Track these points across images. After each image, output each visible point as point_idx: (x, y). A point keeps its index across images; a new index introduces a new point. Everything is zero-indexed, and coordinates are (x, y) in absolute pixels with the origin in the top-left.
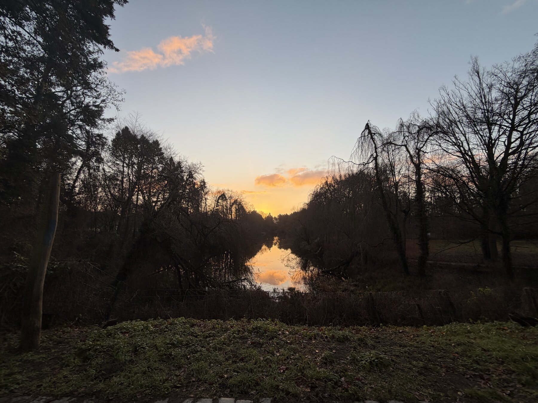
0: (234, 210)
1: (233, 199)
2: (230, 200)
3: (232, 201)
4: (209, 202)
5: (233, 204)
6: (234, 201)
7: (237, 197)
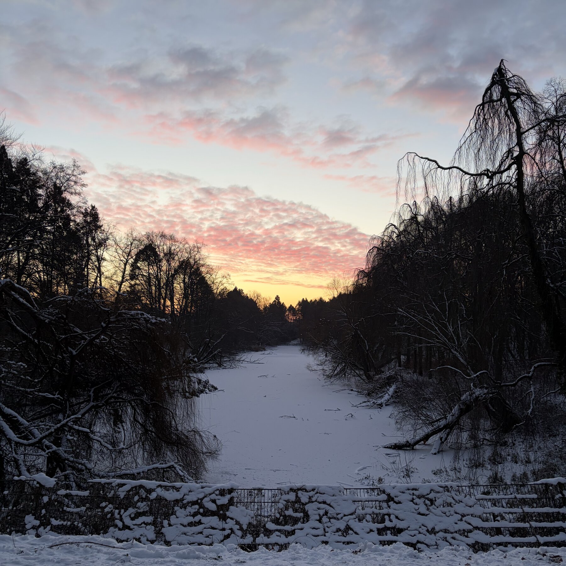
0: (178, 286)
1: (176, 258)
2: (168, 261)
3: (175, 264)
4: (108, 268)
5: (177, 272)
6: (178, 264)
7: (186, 255)
